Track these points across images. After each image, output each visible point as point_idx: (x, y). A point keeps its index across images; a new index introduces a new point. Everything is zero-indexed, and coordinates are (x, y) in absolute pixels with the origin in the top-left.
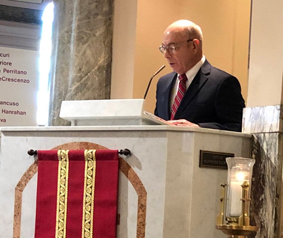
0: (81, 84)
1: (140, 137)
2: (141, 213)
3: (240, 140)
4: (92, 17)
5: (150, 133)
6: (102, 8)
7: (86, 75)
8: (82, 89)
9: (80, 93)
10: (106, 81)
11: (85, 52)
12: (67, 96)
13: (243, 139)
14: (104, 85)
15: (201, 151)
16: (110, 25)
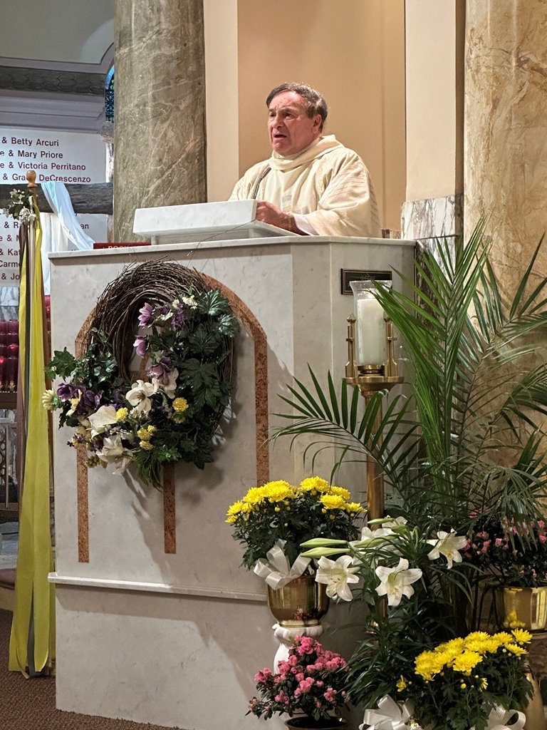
0: (163, 181)
1: (252, 255)
2: (260, 366)
3: (399, 251)
4: (172, 82)
5: (266, 249)
6: (187, 68)
7: (169, 168)
8: (165, 189)
9: (162, 196)
10: (200, 175)
11: (165, 135)
12: (143, 201)
13: (403, 248)
14: (197, 180)
15: (342, 270)
16: (199, 92)
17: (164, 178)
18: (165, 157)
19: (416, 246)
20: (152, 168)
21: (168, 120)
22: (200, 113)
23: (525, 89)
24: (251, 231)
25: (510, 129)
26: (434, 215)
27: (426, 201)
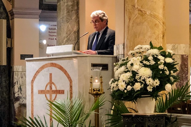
0: (67, 39)
3: (111, 58)
6: (74, 8)
7: (69, 35)
9: (67, 43)
11: (68, 26)
15: (92, 64)
16: (78, 14)
18: (68, 32)
19: (116, 57)
20: (65, 35)
21: (69, 22)
23: (137, 16)
24: (73, 53)
25: (133, 26)
26: (120, 49)
27: (118, 45)
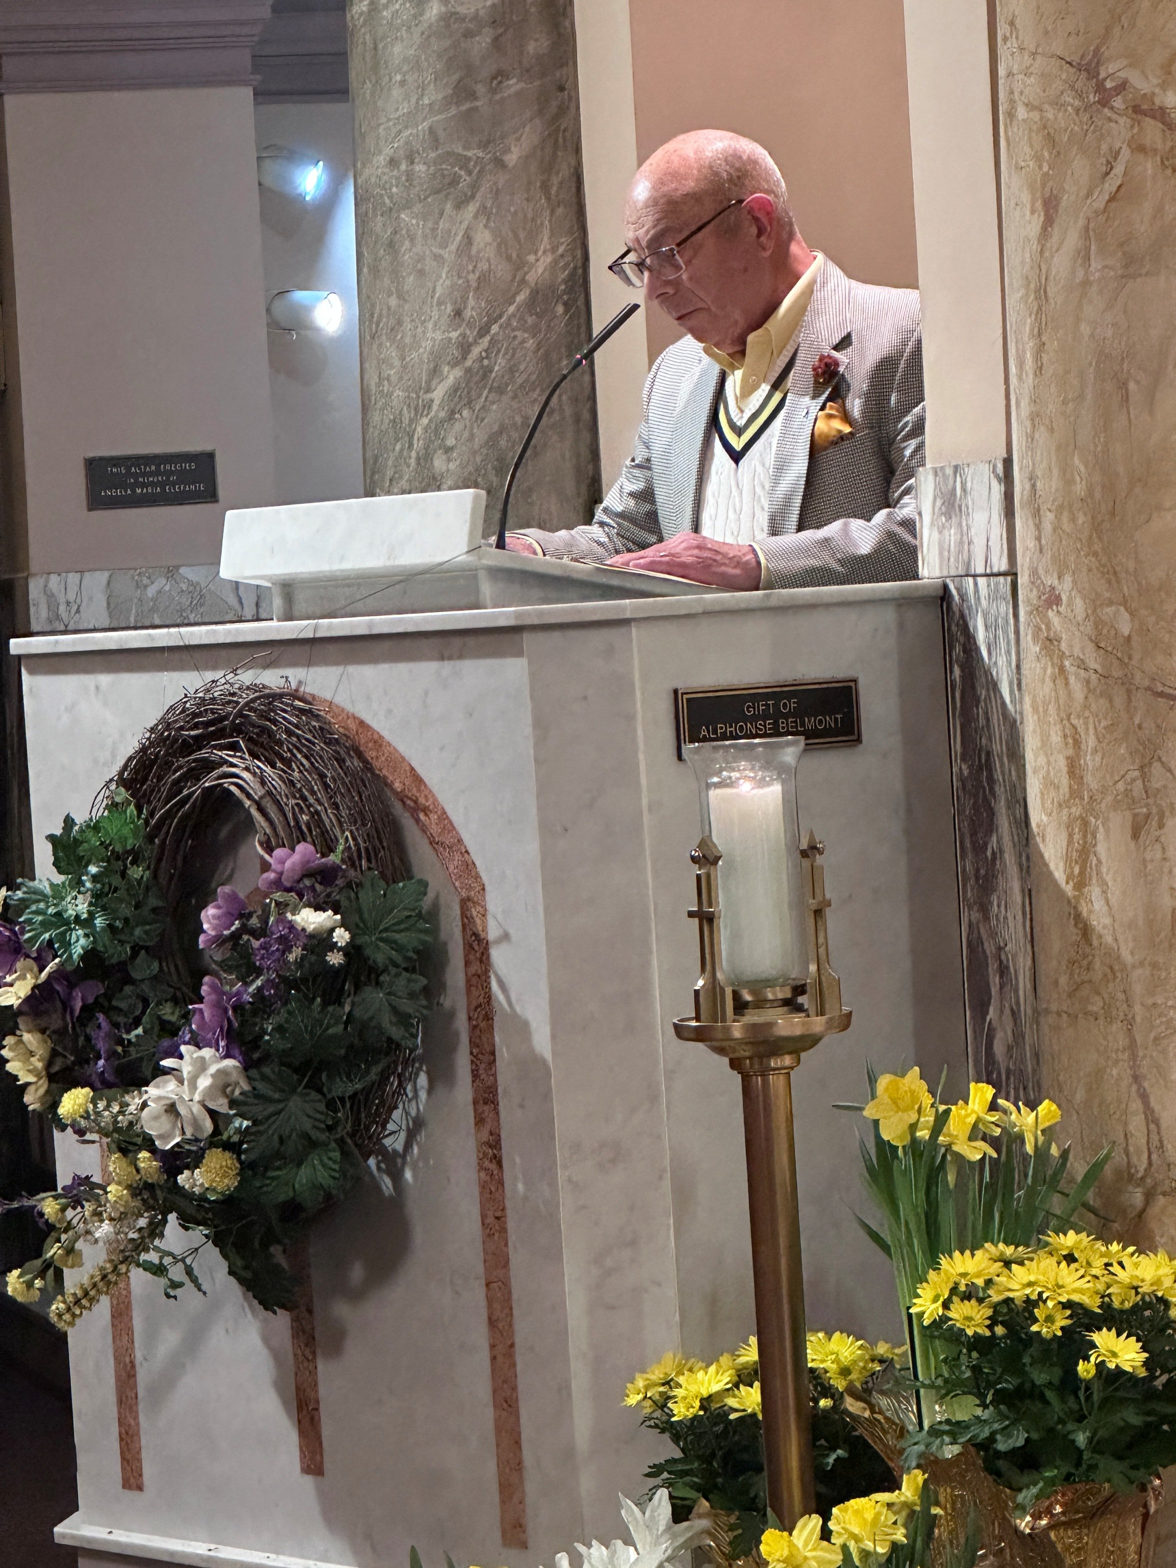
0: (468, 370)
3: (889, 615)
4: (481, 89)
5: (471, 641)
6: (521, 47)
8: (474, 395)
11: (468, 240)
12: (419, 429)
13: (899, 606)
16: (563, 110)
17: (468, 363)
18: (471, 302)
19: (944, 595)
20: (438, 336)
21: (473, 197)
22: (565, 171)
23: (1119, 170)
24: (482, 575)
25: (1086, 283)
26: (970, 511)
27: (956, 468)
